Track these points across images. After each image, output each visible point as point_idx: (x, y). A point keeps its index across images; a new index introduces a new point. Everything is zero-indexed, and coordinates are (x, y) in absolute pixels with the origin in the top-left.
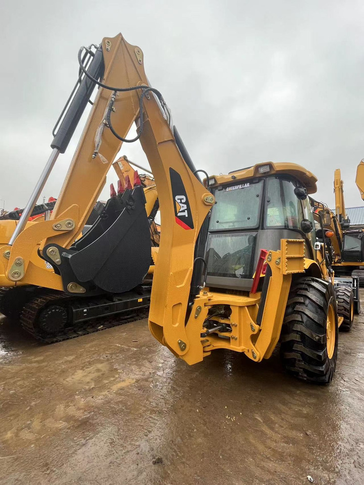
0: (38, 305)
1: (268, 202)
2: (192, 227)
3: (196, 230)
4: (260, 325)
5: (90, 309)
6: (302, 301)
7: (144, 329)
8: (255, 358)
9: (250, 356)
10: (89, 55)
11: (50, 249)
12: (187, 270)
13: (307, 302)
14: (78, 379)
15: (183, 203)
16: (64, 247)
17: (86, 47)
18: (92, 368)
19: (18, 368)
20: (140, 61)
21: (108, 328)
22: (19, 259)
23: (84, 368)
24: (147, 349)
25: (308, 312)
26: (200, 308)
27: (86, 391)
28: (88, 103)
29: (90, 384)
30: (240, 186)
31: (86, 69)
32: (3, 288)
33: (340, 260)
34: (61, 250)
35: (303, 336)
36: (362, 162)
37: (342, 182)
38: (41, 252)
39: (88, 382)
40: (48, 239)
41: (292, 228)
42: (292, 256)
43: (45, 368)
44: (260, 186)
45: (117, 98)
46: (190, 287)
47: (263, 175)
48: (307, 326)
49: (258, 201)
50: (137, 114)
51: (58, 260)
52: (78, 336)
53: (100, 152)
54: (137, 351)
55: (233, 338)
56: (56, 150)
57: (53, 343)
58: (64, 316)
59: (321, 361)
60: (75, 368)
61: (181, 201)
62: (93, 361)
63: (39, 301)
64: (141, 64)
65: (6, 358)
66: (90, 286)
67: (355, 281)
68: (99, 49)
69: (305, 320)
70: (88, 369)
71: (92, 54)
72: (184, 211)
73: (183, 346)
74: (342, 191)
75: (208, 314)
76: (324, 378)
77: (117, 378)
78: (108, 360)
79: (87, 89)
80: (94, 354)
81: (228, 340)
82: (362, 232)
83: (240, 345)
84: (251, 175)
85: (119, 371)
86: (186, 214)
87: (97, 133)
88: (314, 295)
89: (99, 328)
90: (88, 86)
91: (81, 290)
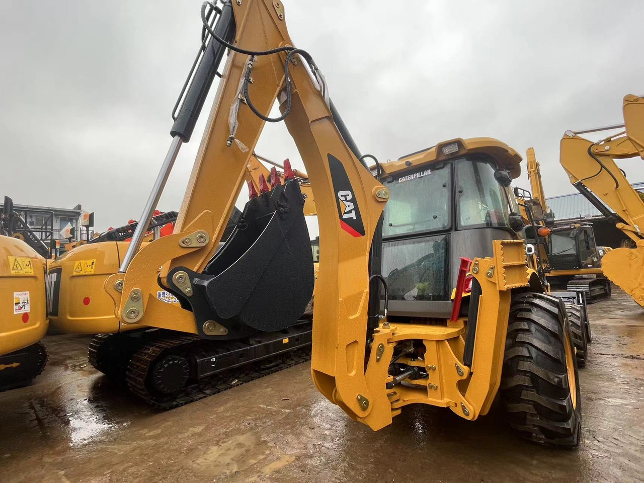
0: (150, 356)
1: (461, 192)
2: (363, 233)
3: (369, 237)
4: (469, 366)
5: (220, 357)
6: (526, 327)
7: (295, 381)
8: (468, 415)
9: (459, 412)
10: (214, 12)
11: (178, 275)
12: (361, 293)
13: (533, 328)
14: (212, 459)
15: (349, 201)
16: (195, 270)
17: (210, 2)
18: (230, 442)
19: (128, 448)
20: (281, 16)
21: (246, 383)
22: (136, 292)
23: (220, 443)
24: (304, 410)
25: (536, 343)
26: (383, 347)
27: (226, 477)
28: (216, 75)
29: (230, 467)
30: (418, 175)
31: (213, 29)
32: (100, 336)
33: (549, 268)
34: (192, 275)
35: (534, 377)
36: (565, 135)
37: (537, 165)
38: (164, 281)
39: (228, 464)
40: (174, 261)
41: (497, 226)
42: (511, 263)
43: (165, 447)
44: (445, 172)
45: (255, 64)
46: (367, 318)
47: (450, 157)
48: (537, 364)
49: (446, 192)
50: (280, 85)
51: (188, 290)
52: (205, 397)
53: (237, 137)
54: (289, 413)
55: (431, 387)
56: (177, 138)
57: (172, 408)
58: (186, 369)
59: (564, 414)
60: (207, 443)
61: (346, 198)
62: (231, 431)
63: (152, 351)
64: (281, 19)
65: (109, 434)
66: (233, 325)
67: (580, 295)
68: (227, 4)
69: (534, 355)
70: (225, 444)
71: (218, 11)
72: (350, 212)
73: (364, 403)
74: (540, 177)
75: (394, 355)
76: (570, 439)
77: (267, 455)
78: (251, 429)
79: (215, 55)
80: (230, 421)
81: (423, 390)
82: (575, 228)
83: (442, 397)
84: (433, 157)
85: (269, 444)
86: (353, 215)
87: (231, 112)
88: (542, 317)
89: (233, 383)
90: (216, 52)
91: (221, 331)
